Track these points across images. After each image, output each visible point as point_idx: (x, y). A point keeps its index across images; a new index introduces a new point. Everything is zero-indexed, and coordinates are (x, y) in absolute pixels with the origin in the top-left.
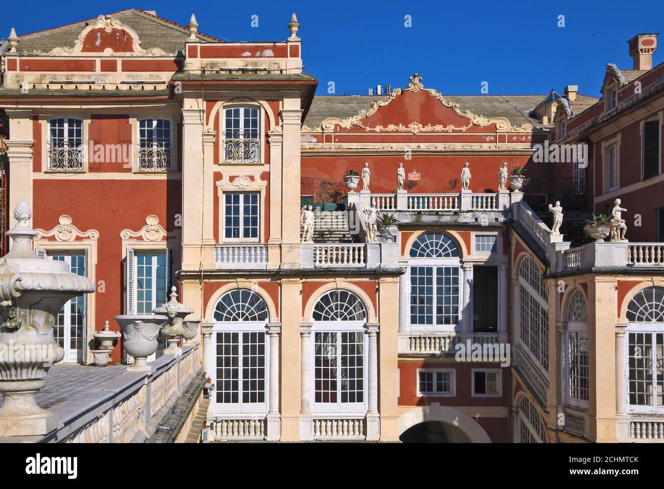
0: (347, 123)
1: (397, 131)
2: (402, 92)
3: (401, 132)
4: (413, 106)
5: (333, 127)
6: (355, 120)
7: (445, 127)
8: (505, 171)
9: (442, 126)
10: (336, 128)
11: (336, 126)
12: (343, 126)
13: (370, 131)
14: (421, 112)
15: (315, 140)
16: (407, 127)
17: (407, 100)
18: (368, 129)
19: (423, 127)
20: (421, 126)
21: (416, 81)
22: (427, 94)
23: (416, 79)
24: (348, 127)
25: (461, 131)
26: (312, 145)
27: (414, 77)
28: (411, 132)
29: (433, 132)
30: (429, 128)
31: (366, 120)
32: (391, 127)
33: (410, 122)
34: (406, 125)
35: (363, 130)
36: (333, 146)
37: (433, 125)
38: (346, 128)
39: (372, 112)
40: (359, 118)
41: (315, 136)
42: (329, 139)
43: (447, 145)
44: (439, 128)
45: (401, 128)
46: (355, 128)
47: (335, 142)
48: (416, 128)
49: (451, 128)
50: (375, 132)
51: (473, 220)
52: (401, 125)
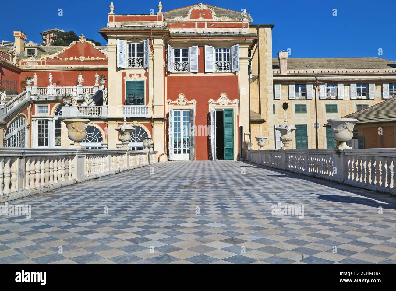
0: (52, 57)
1: (74, 60)
2: (76, 43)
3: (76, 60)
4: (81, 49)
5: (46, 58)
6: (55, 55)
7: (95, 58)
8: (97, 77)
9: (94, 57)
10: (47, 59)
11: (47, 58)
12: (50, 58)
13: (62, 60)
14: (85, 51)
15: (38, 64)
16: (78, 58)
17: (78, 46)
18: (61, 59)
19: (86, 58)
20: (85, 57)
21: (82, 38)
22: (87, 43)
23: (82, 37)
24: (53, 58)
25: (102, 60)
26: (36, 66)
27: (81, 36)
28: (80, 60)
29: (90, 60)
30: (88, 58)
31: (60, 55)
32: (72, 58)
33: (80, 56)
34: (78, 57)
35: (59, 60)
36: (45, 67)
37: (90, 57)
38: (51, 59)
39: (63, 51)
40: (57, 54)
41: (37, 62)
42: (43, 64)
43: (96, 66)
44: (93, 58)
45: (76, 58)
46: (56, 58)
47: (46, 65)
48: (82, 58)
49: (98, 58)
50: (64, 60)
51: (82, 99)
52: (76, 57)
